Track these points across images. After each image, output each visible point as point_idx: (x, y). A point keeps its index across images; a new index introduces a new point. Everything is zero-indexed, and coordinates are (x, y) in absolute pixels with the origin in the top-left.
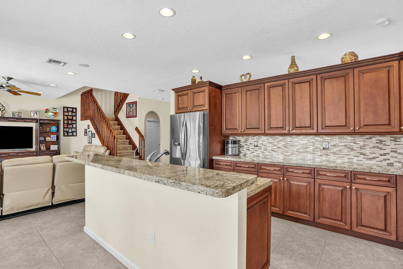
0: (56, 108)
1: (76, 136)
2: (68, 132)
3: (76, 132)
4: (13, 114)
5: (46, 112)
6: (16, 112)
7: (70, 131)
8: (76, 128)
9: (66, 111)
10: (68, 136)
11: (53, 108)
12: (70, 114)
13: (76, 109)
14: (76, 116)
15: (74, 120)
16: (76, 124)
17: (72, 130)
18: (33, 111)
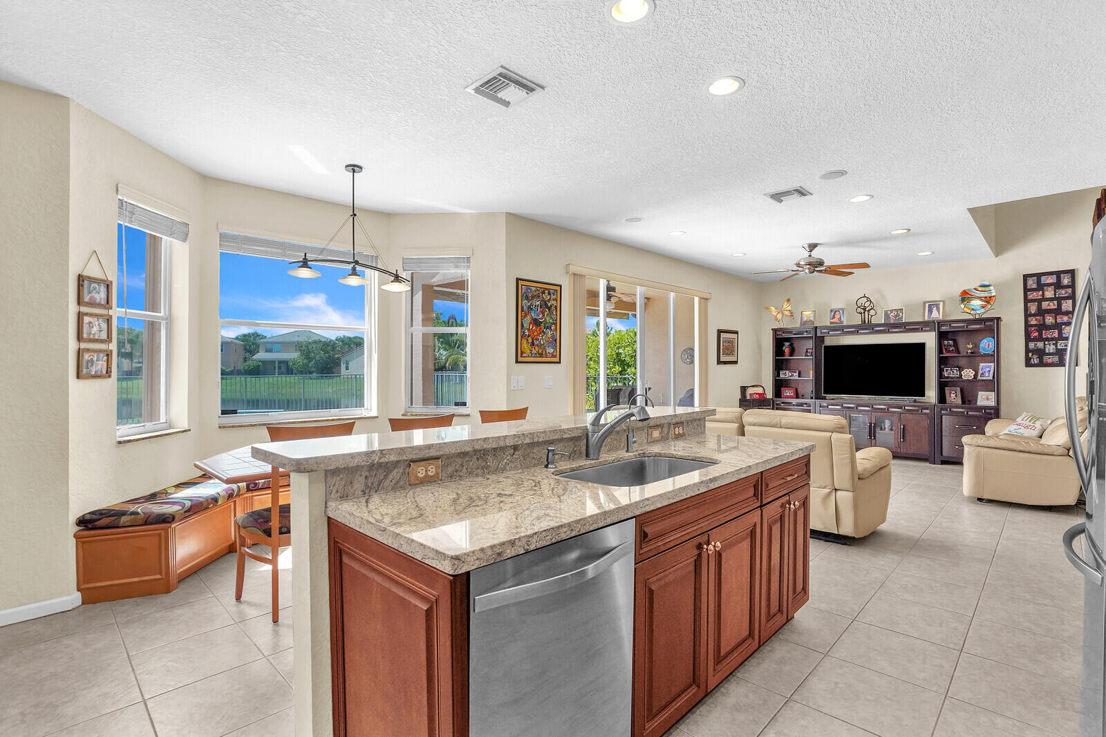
0: (987, 283)
2: (1041, 353)
4: (887, 315)
5: (963, 300)
6: (892, 311)
7: (1050, 349)
9: (1035, 286)
10: (1042, 364)
11: (981, 286)
12: (1049, 294)
14: (1073, 298)
15: (1066, 313)
17: (1059, 347)
18: (929, 302)
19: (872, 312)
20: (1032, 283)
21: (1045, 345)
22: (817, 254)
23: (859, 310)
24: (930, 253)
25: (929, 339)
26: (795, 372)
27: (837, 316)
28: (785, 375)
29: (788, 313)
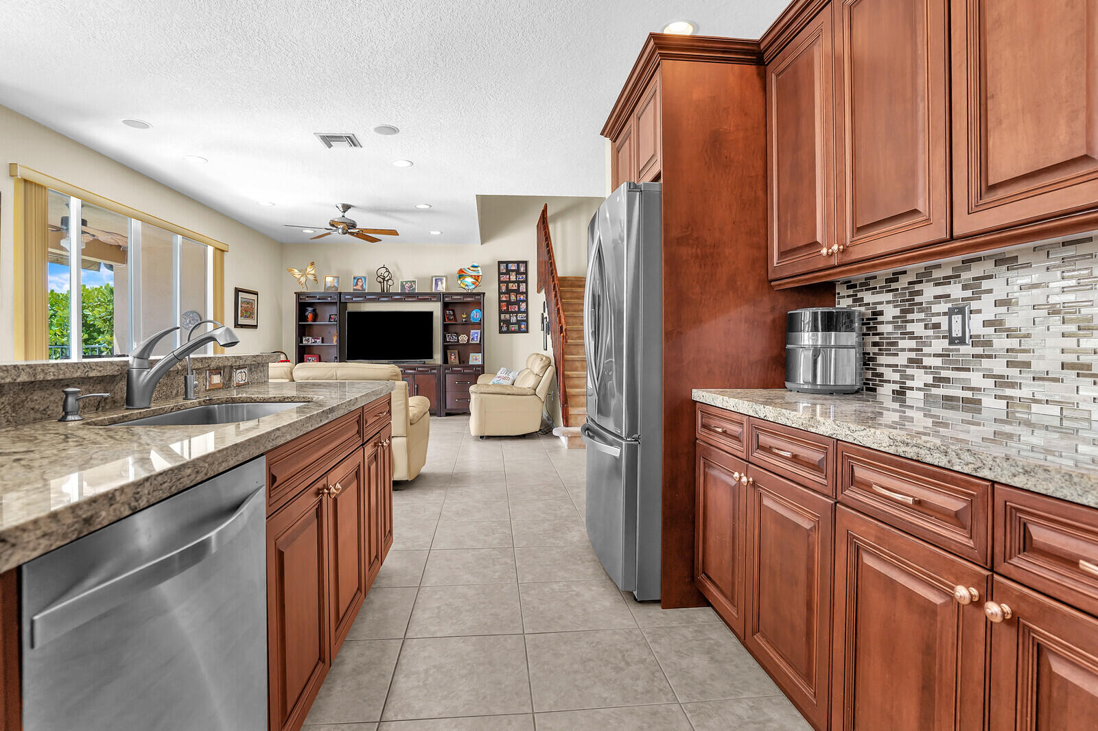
0: (476, 265)
1: (527, 331)
2: (508, 322)
3: (527, 321)
4: (403, 286)
5: (460, 277)
6: (407, 282)
7: (514, 319)
8: (526, 312)
9: (504, 271)
10: (508, 332)
11: (473, 267)
12: (513, 278)
13: (526, 263)
14: (526, 282)
15: (522, 293)
16: (526, 301)
17: (518, 319)
18: (435, 276)
19: (390, 282)
20: (503, 267)
21: (510, 316)
22: (350, 215)
23: (379, 279)
24: (438, 233)
25: (435, 308)
26: (318, 339)
27: (360, 284)
28: (308, 341)
29: (311, 277)
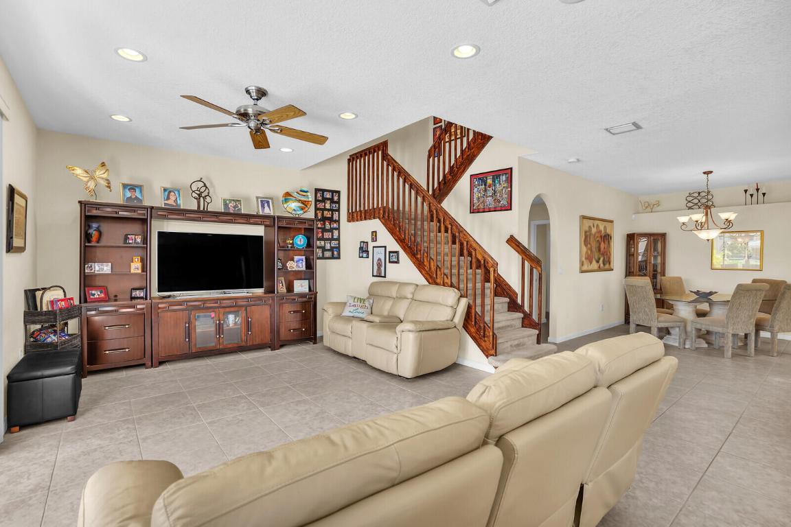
0: (306, 190)
1: (339, 258)
2: (323, 249)
3: (338, 248)
4: (226, 205)
5: (287, 200)
6: (231, 201)
7: (328, 246)
8: (338, 239)
9: (320, 199)
10: (324, 258)
11: (301, 191)
12: (328, 206)
13: (338, 192)
14: (338, 210)
15: (335, 221)
16: (338, 229)
17: (332, 246)
18: (261, 198)
19: (208, 199)
20: (319, 195)
21: (325, 243)
23: (194, 195)
26: (105, 265)
27: (172, 198)
28: (91, 268)
29: (104, 183)
